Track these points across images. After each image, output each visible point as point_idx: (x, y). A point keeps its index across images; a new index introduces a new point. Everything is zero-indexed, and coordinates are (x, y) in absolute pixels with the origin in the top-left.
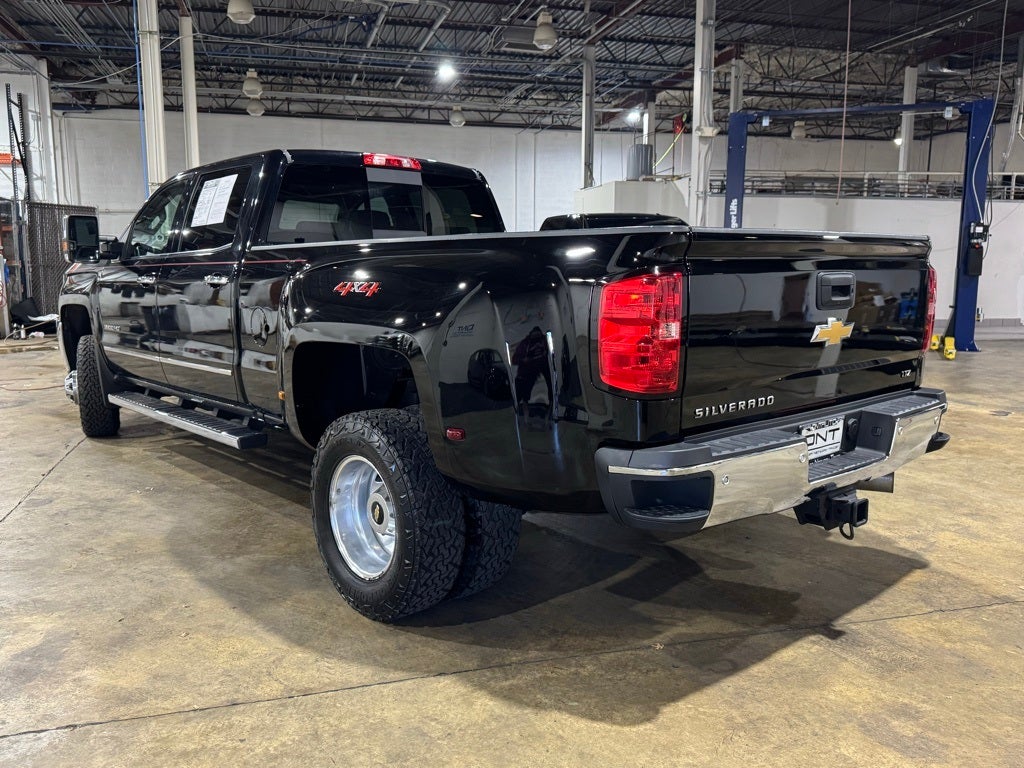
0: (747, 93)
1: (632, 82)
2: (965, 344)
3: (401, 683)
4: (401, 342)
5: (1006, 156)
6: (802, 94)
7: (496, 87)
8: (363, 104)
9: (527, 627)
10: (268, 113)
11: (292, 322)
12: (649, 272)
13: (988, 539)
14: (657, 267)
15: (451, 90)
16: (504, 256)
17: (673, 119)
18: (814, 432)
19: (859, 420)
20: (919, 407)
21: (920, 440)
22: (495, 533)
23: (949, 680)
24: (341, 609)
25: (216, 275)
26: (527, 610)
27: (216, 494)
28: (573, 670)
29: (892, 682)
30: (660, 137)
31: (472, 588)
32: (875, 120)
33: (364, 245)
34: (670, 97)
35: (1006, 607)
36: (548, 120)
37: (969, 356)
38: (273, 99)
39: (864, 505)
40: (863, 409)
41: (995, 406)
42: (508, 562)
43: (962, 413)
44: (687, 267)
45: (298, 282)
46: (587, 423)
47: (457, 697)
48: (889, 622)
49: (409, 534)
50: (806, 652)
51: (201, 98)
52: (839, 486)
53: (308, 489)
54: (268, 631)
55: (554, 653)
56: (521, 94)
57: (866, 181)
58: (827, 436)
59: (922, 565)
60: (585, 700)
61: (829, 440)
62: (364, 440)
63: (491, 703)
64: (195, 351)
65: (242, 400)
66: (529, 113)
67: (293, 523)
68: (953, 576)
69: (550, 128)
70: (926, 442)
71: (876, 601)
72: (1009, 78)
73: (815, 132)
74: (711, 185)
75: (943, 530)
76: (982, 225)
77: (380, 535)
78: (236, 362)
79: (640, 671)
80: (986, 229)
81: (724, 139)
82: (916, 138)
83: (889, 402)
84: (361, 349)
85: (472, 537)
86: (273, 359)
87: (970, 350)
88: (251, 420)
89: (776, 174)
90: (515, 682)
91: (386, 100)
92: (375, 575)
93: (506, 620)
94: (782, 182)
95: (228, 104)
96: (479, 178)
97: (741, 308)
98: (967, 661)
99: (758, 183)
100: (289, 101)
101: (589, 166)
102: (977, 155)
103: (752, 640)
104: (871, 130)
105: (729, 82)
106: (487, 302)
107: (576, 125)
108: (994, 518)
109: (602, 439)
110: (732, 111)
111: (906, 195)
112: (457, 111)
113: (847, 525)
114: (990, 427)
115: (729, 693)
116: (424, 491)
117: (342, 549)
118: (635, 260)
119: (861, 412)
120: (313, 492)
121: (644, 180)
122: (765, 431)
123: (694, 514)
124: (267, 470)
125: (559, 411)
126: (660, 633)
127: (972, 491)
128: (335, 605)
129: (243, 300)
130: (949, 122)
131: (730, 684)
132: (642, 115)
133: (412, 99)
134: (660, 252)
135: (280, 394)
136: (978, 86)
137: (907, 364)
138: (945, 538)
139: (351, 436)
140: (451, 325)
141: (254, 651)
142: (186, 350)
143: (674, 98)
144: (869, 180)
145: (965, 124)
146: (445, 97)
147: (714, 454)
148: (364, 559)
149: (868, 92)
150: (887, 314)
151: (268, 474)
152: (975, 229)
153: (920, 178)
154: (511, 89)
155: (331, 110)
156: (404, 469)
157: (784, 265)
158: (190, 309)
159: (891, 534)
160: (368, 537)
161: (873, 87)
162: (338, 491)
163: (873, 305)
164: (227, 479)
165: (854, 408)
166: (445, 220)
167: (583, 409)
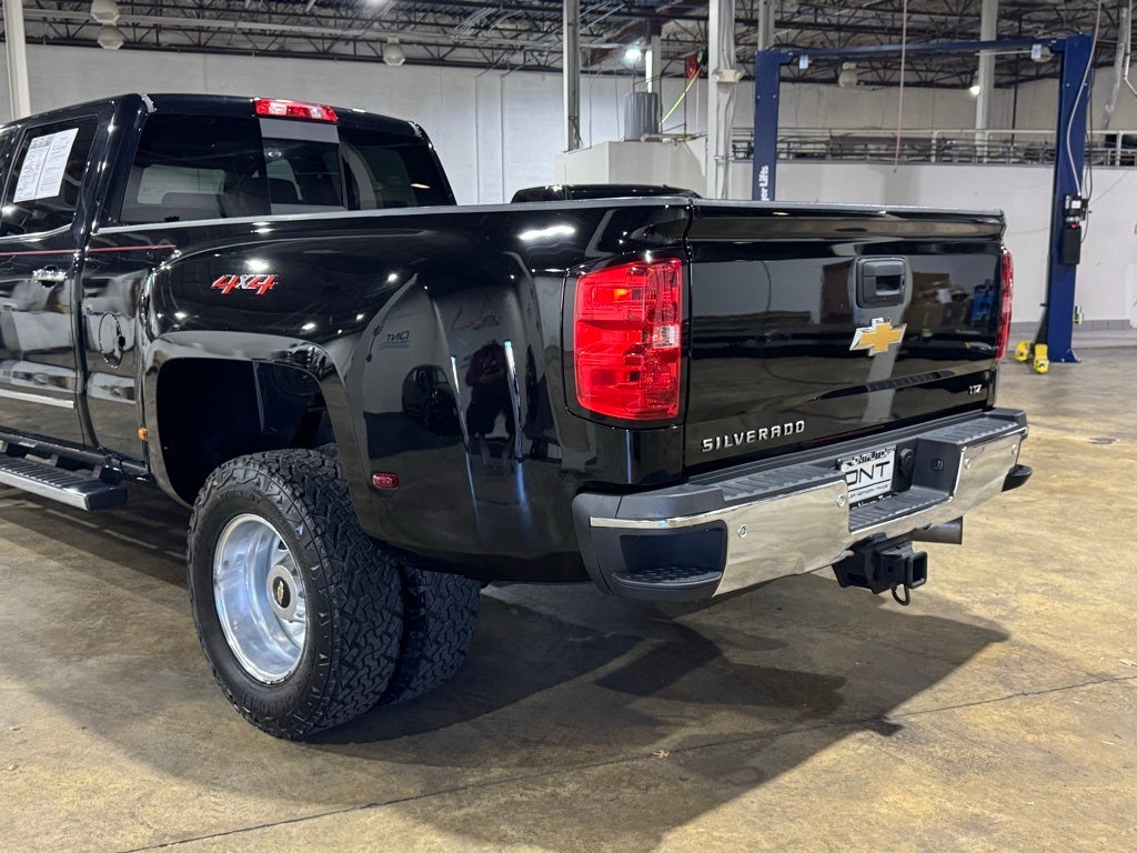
0: (780, 24)
1: (629, 8)
2: (1061, 352)
3: (317, 820)
4: (311, 357)
5: (1110, 109)
6: (851, 27)
7: (447, 12)
8: (263, 33)
9: (488, 737)
10: (129, 45)
11: (155, 331)
12: (638, 259)
13: (1084, 600)
14: (648, 252)
15: (385, 15)
16: (449, 238)
17: (685, 59)
18: (857, 467)
19: (915, 450)
20: (991, 433)
21: (994, 475)
22: (444, 614)
23: (1031, 781)
24: (233, 724)
25: (49, 269)
26: (490, 715)
27: (58, 574)
28: (549, 790)
29: (959, 788)
30: (666, 82)
31: (415, 690)
32: (946, 61)
33: (262, 224)
34: (679, 29)
35: (1103, 686)
36: (518, 58)
37: (1065, 368)
38: (135, 26)
39: (921, 561)
40: (919, 436)
41: (1097, 432)
42: (463, 653)
43: (1055, 441)
44: (687, 251)
45: (163, 277)
46: (560, 461)
47: (392, 835)
48: (957, 711)
49: (325, 619)
50: (852, 753)
51: (31, 24)
52: (889, 536)
53: (184, 563)
54: (131, 757)
55: (524, 769)
56: (481, 23)
57: (934, 142)
58: (873, 471)
59: (1001, 637)
60: (564, 830)
61: (877, 478)
62: (259, 492)
63: (439, 840)
64: (28, 376)
65: (88, 442)
66: (492, 48)
67: (169, 611)
68: (1039, 650)
69: (521, 69)
70: (1002, 478)
71: (942, 686)
72: (1113, 8)
73: (869, 77)
74: (734, 147)
75: (1028, 591)
76: (1080, 198)
77: (286, 622)
78: (79, 391)
79: (638, 788)
80: (1085, 203)
81: (750, 86)
82: (998, 85)
83: (953, 427)
84: (255, 368)
85: (413, 617)
86: (130, 383)
87: (1067, 361)
88: (104, 470)
89: (818, 133)
90: (472, 810)
91: (295, 28)
92: (279, 676)
93: (461, 729)
94: (827, 143)
95: (72, 33)
96: (418, 133)
97: (768, 307)
98: (1054, 758)
99: (797, 145)
100: (158, 28)
101: (574, 121)
102: (1072, 109)
103: (783, 740)
104: (941, 75)
105: (757, 10)
106: (424, 301)
107: (556, 65)
108: (1091, 574)
109: (581, 482)
110: (760, 48)
111: (985, 160)
112: (393, 44)
113: (902, 585)
114: (1089, 459)
115: (753, 811)
116: (344, 560)
117: (233, 641)
118: (621, 242)
119: (918, 440)
120: (191, 567)
121: (647, 140)
122: (792, 467)
123: (701, 577)
124: (130, 540)
125: (523, 445)
126: (664, 736)
127: (1065, 540)
128: (225, 721)
129: (88, 304)
130: (1039, 65)
131: (754, 799)
132: (644, 52)
133: (330, 27)
134: (651, 231)
135: (141, 431)
136: (1074, 19)
137: (977, 378)
138: (1029, 602)
139: (242, 488)
140: (377, 332)
141: (112, 786)
142: (16, 375)
143: (686, 30)
144: (938, 140)
145: (1058, 68)
146: (376, 25)
147: (727, 498)
148: (265, 655)
149: (936, 24)
150: (956, 315)
151: (131, 544)
152: (1070, 204)
153: (1004, 138)
154: (466, 15)
155: (216, 42)
156: (315, 530)
157: (822, 249)
158: (19, 318)
159: (963, 599)
160: (268, 625)
161: (943, 18)
162: (226, 564)
163: (937, 302)
164: (74, 552)
165: (908, 435)
166: (375, 191)
167: (556, 442)
